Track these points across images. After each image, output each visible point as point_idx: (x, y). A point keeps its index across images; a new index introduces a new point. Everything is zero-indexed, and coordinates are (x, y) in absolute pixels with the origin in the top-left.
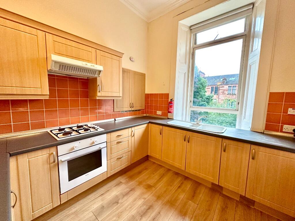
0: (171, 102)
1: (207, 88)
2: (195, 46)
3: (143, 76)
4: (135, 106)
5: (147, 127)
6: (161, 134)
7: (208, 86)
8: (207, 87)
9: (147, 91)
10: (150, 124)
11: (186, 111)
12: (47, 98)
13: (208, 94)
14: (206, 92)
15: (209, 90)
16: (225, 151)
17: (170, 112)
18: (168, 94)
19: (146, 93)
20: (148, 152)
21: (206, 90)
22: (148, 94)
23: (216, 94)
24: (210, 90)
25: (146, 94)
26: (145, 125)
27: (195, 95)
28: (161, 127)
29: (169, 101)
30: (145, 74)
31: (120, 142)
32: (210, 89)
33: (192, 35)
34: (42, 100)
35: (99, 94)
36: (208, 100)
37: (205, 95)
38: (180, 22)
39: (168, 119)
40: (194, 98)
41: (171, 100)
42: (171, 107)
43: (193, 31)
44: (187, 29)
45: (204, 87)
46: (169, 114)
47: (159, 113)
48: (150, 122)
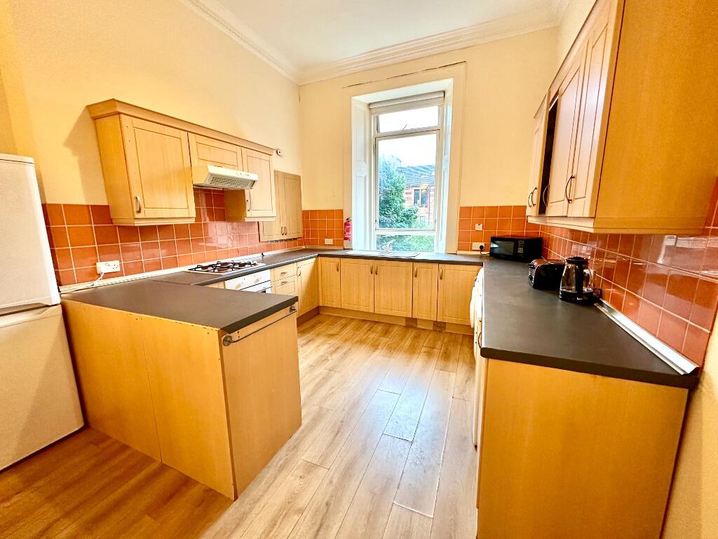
0: (348, 224)
1: (407, 193)
2: (377, 135)
3: (297, 179)
4: (288, 232)
5: (316, 262)
6: (338, 270)
7: (408, 187)
8: (405, 191)
9: (306, 206)
10: (319, 258)
11: (370, 235)
12: (193, 221)
13: (408, 205)
14: (404, 201)
15: (409, 196)
16: (416, 276)
17: (346, 239)
18: (342, 210)
19: (303, 209)
20: (319, 302)
21: (405, 196)
22: (307, 211)
23: (425, 205)
24: (412, 196)
25: (304, 211)
26: (314, 260)
27: (382, 208)
28: (337, 260)
29: (345, 221)
30: (300, 177)
31: (285, 282)
32: (413, 193)
33: (372, 117)
34: (172, 225)
35: (248, 214)
36: (408, 218)
37: (402, 208)
38: (353, 98)
39: (344, 249)
40: (381, 214)
41: (348, 219)
42: (348, 230)
43: (373, 111)
44: (365, 108)
45: (399, 191)
46: (345, 242)
47: (329, 241)
48: (319, 255)
